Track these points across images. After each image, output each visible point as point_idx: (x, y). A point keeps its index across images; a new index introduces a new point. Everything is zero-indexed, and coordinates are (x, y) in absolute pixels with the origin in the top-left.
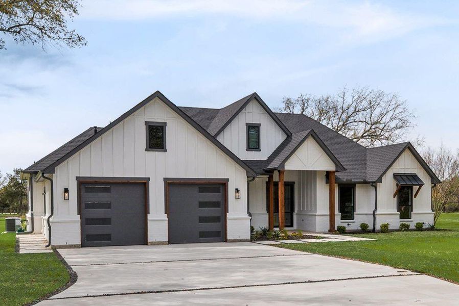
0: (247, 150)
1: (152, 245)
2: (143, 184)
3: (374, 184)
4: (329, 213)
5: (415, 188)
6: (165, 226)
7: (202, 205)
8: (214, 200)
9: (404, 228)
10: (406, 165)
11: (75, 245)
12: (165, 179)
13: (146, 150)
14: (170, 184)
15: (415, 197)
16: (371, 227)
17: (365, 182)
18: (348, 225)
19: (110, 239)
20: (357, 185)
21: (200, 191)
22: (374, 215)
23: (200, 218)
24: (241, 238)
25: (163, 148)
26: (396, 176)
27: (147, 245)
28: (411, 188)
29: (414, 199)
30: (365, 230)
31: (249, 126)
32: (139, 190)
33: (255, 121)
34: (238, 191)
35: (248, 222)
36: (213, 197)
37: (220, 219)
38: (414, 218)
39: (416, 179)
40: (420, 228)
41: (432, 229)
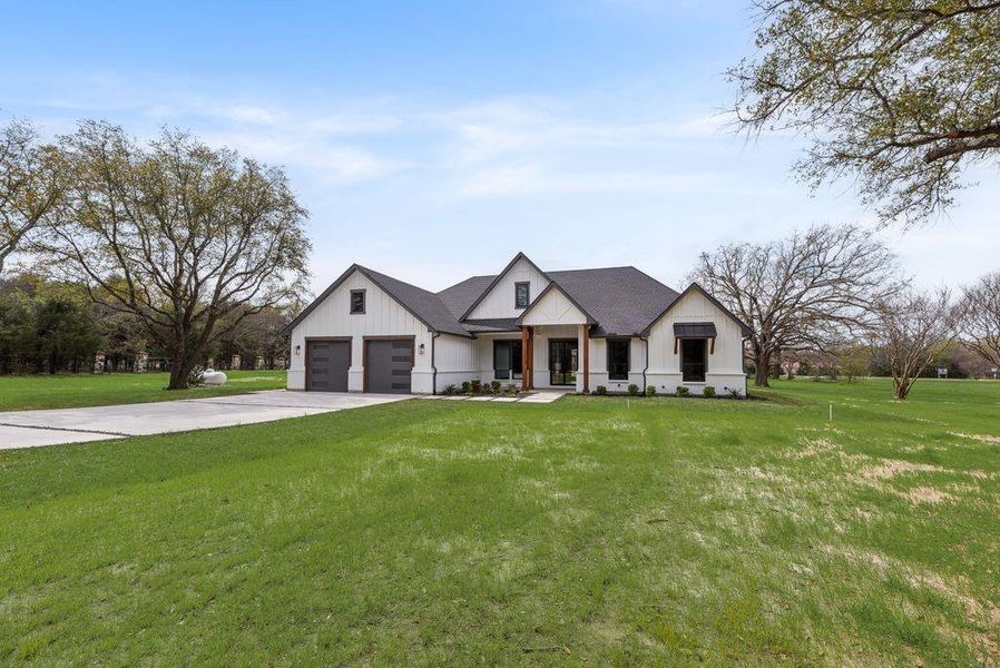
0: (513, 308)
1: (350, 392)
2: (347, 342)
3: (643, 336)
4: (583, 371)
5: (710, 340)
7: (395, 359)
8: (405, 354)
9: (683, 393)
10: (694, 312)
12: (364, 337)
13: (351, 313)
14: (368, 342)
15: (712, 353)
16: (641, 390)
17: (636, 335)
18: (618, 386)
19: (327, 386)
20: (631, 339)
21: (394, 347)
22: (644, 375)
23: (393, 370)
24: (423, 391)
25: (363, 311)
26: (677, 327)
27: (347, 392)
28: (704, 341)
29: (709, 355)
30: (633, 392)
31: (518, 286)
32: (346, 346)
33: (524, 279)
34: (422, 346)
35: (432, 377)
36: (403, 352)
37: (408, 373)
38: (710, 381)
39: (710, 329)
40: (709, 394)
41: (735, 396)
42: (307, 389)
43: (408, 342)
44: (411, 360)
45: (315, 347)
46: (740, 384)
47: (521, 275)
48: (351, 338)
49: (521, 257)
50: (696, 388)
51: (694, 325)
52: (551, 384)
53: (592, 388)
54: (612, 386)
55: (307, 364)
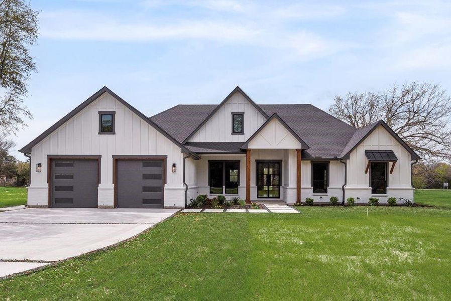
0: (232, 134)
1: (100, 208)
2: (96, 160)
3: (344, 161)
4: (296, 187)
5: (391, 164)
6: (111, 193)
7: (146, 177)
8: (156, 173)
9: (374, 202)
10: (379, 142)
11: (43, 206)
12: (113, 156)
13: (99, 134)
14: (117, 160)
15: (391, 173)
16: (340, 201)
17: (336, 159)
18: (321, 198)
19: (72, 202)
20: (331, 161)
21: (144, 166)
22: (343, 189)
23: (143, 187)
24: (176, 206)
25: (112, 131)
26: (368, 153)
27: (97, 207)
28: (386, 164)
29: (390, 175)
30: (334, 203)
31: (234, 115)
32: (95, 164)
33: (240, 110)
34: (174, 165)
35: (183, 192)
36: (155, 170)
37: (161, 189)
38: (390, 194)
39: (390, 155)
40: (392, 203)
41: (408, 204)
42: (50, 206)
43: (160, 161)
44: (162, 177)
45: (57, 165)
46: (410, 196)
47: (238, 106)
48: (101, 156)
49: (238, 91)
50: (382, 199)
51: (379, 152)
52: (258, 197)
53: (303, 200)
54: (316, 198)
55: (50, 181)
